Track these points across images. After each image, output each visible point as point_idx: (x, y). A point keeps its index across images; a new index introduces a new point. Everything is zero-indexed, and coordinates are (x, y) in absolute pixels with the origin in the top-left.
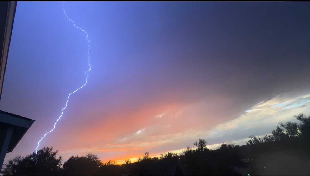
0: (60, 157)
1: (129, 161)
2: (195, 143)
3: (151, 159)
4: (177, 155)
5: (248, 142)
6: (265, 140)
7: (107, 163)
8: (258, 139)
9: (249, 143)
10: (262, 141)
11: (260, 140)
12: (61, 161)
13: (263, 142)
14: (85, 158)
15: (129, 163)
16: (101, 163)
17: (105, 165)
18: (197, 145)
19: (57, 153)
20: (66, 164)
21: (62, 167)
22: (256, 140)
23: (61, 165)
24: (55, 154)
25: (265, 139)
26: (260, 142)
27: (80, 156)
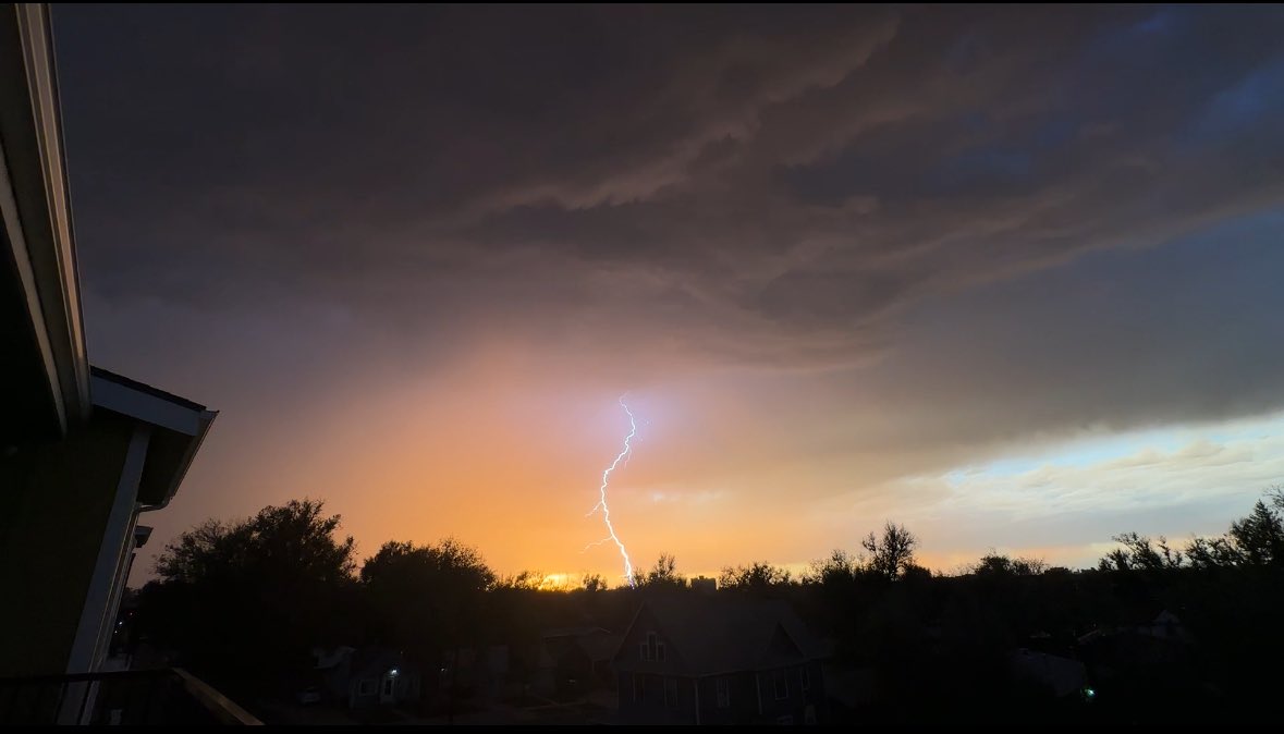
0: (350, 541)
1: (600, 579)
2: (868, 541)
3: (682, 582)
4: (790, 579)
5: (1110, 560)
6: (1191, 557)
7: (515, 579)
8: (1159, 551)
9: (1114, 565)
10: (1180, 560)
11: (1167, 554)
12: (352, 554)
13: (1182, 565)
14: (434, 552)
15: (599, 587)
16: (490, 578)
17: (508, 585)
18: (873, 548)
19: (336, 525)
20: (371, 567)
21: (356, 573)
22: (1147, 555)
23: (354, 566)
24: (330, 525)
25: (1194, 554)
26: (1166, 562)
27: (417, 545)
